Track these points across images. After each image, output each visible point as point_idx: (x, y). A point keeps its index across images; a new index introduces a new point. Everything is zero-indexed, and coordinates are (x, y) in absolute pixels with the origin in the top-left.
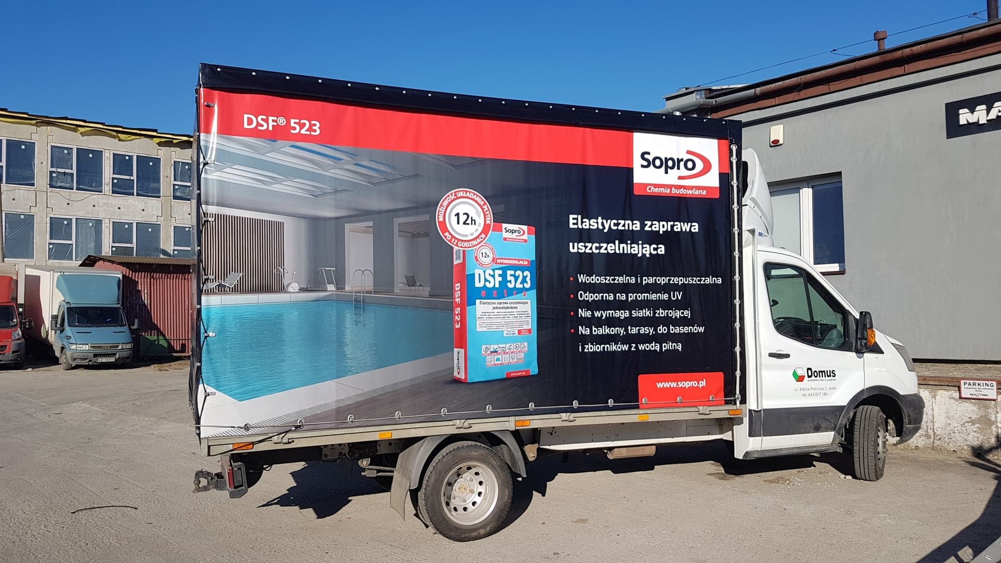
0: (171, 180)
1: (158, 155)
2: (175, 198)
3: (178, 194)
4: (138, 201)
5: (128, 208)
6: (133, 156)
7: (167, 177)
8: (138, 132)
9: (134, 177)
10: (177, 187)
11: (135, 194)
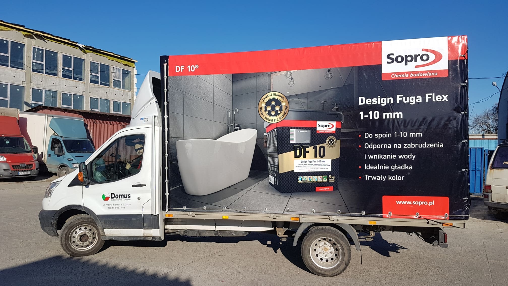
0: (31, 59)
1: (23, 42)
2: (34, 70)
3: (35, 68)
4: (11, 71)
5: (5, 74)
6: (8, 41)
7: (29, 57)
8: (13, 26)
9: (9, 55)
10: (34, 64)
11: (9, 66)
